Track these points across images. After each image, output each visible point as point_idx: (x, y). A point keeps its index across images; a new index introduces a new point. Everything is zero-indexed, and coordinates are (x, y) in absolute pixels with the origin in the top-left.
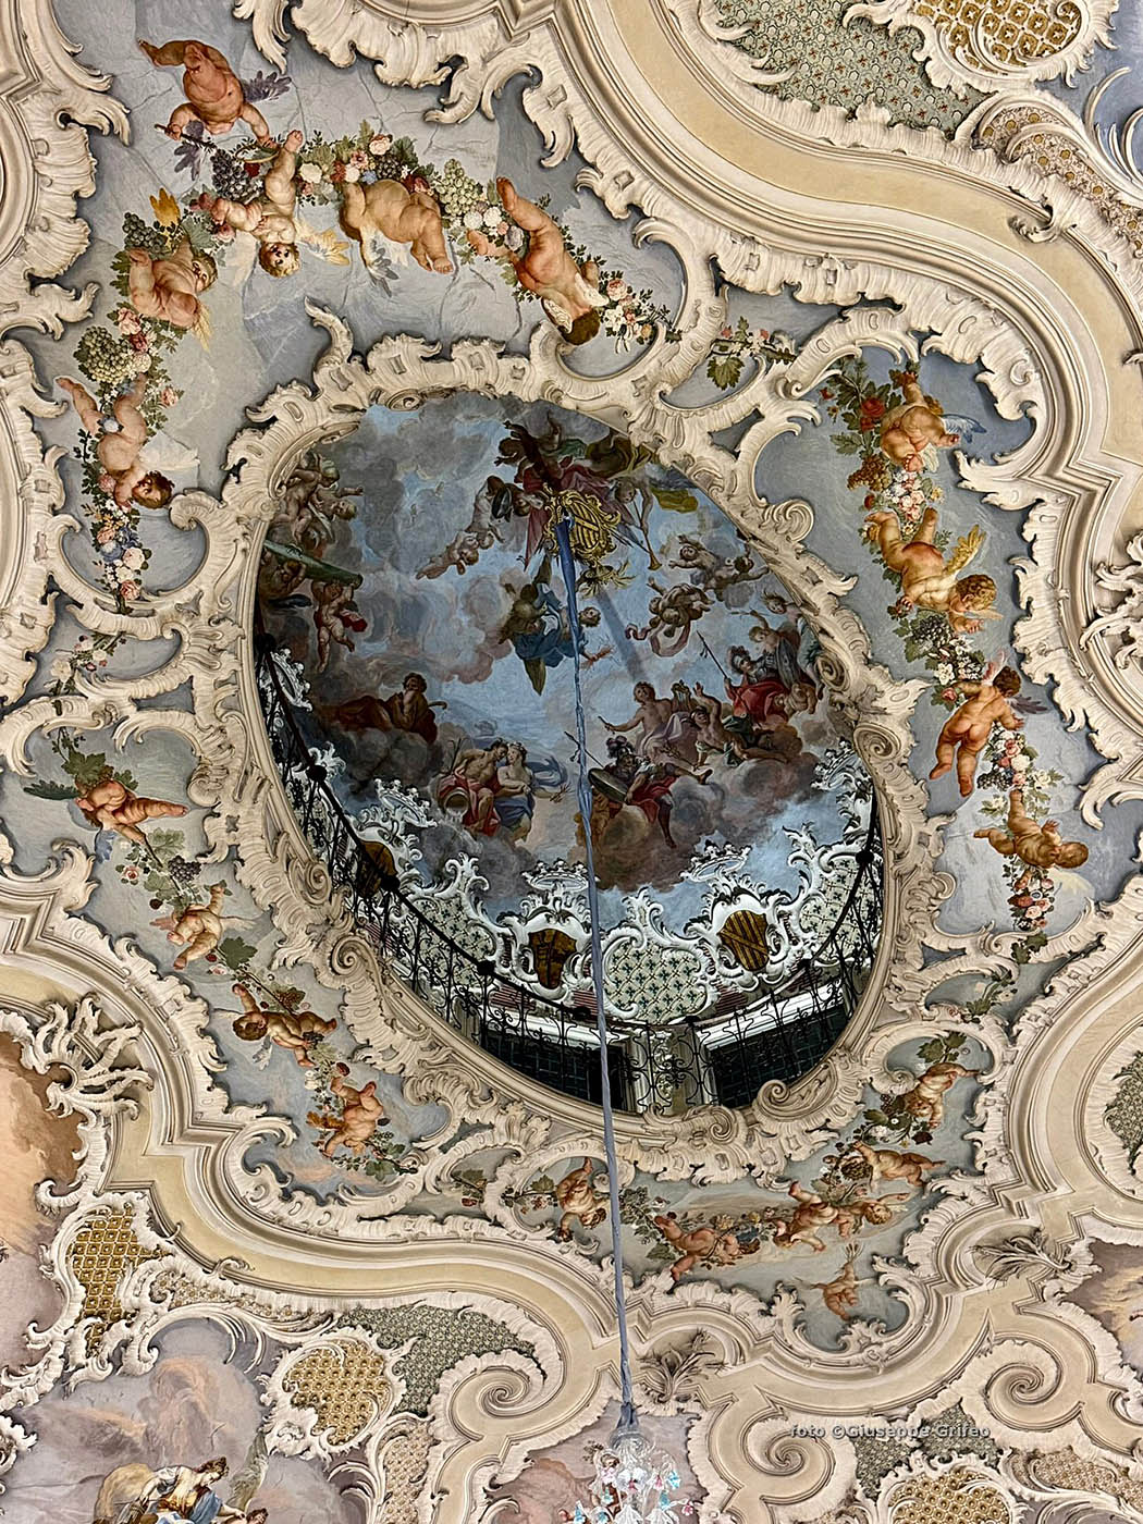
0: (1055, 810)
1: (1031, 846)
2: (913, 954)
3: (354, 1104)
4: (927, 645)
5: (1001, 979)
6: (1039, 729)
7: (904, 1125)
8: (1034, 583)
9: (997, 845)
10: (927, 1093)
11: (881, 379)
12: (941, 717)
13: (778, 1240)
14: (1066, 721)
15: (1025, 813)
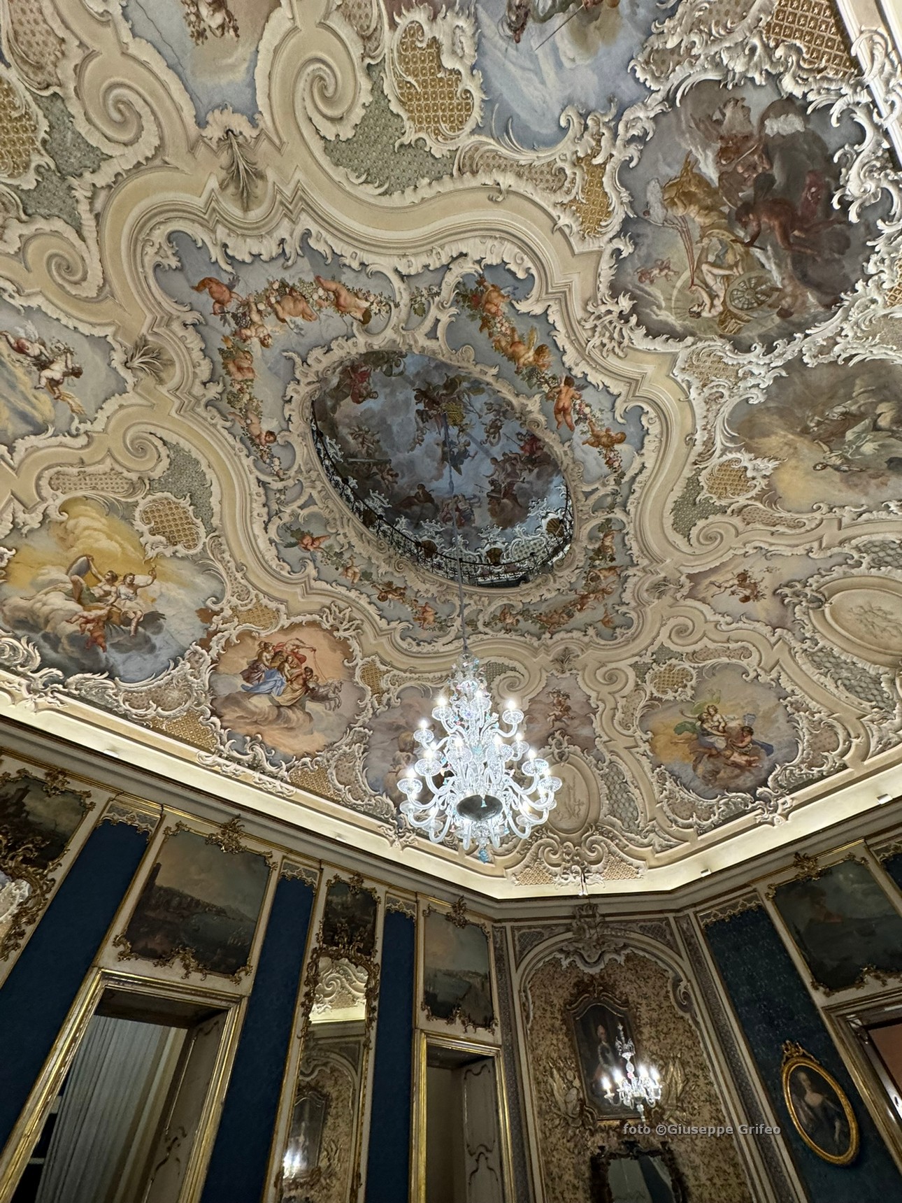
0: (607, 423)
1: (604, 440)
2: (581, 496)
3: (425, 611)
4: (535, 380)
5: (615, 493)
6: (588, 394)
7: (604, 557)
8: (562, 340)
9: (592, 444)
10: (607, 543)
11: (473, 286)
12: (551, 405)
13: (580, 610)
14: (596, 387)
15: (597, 429)
